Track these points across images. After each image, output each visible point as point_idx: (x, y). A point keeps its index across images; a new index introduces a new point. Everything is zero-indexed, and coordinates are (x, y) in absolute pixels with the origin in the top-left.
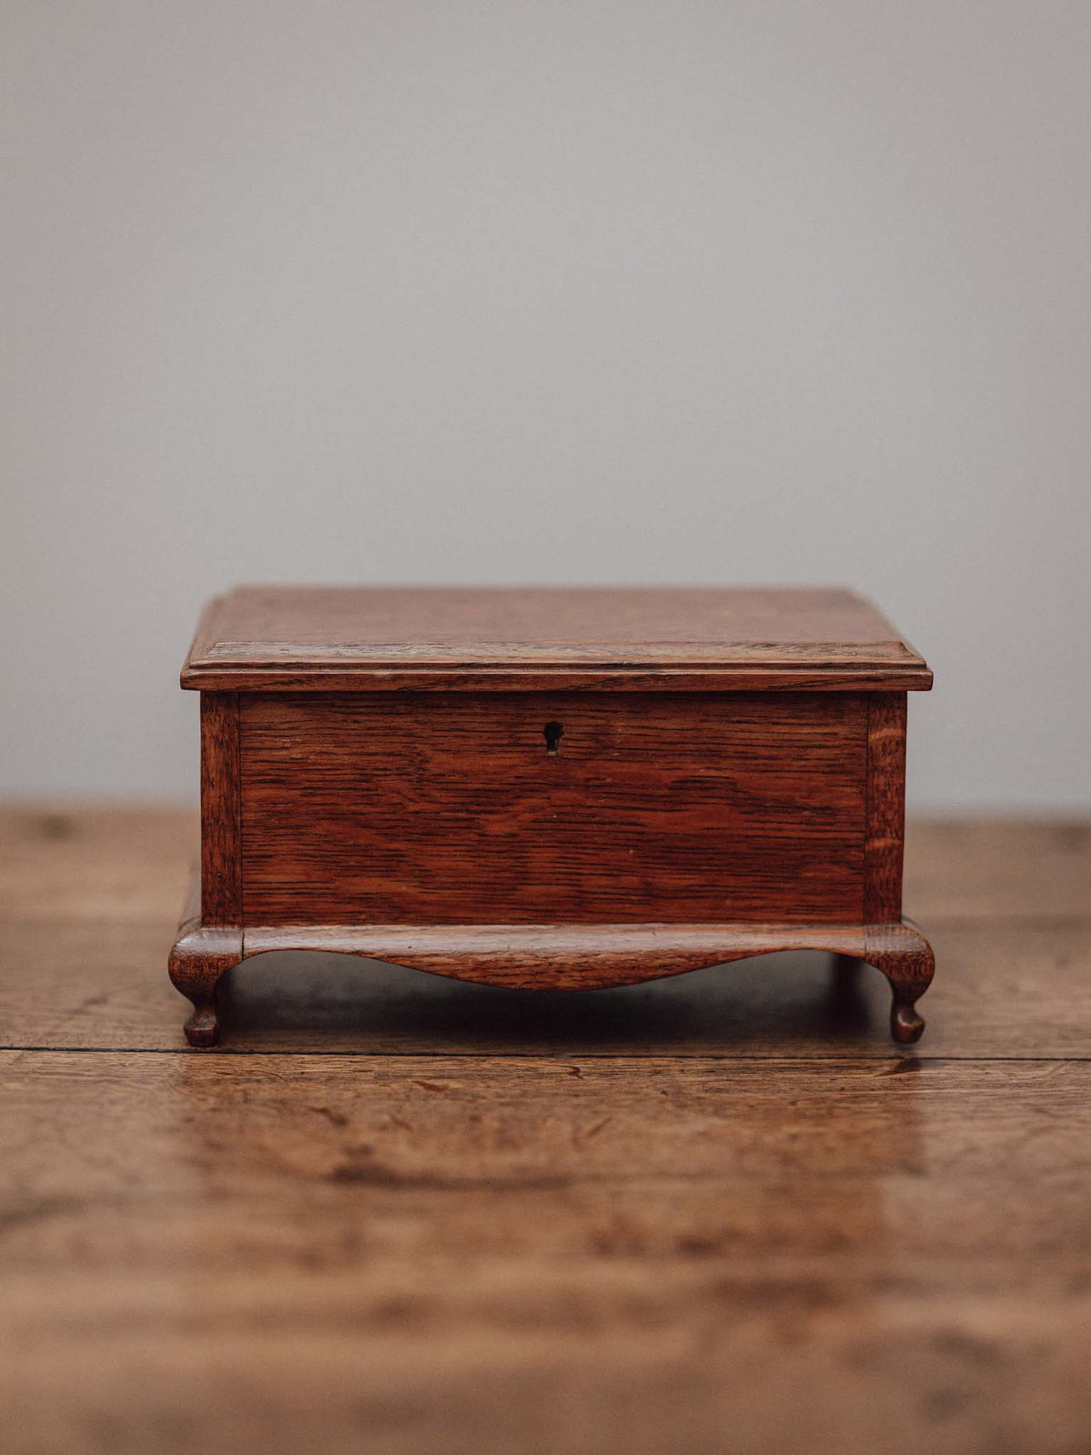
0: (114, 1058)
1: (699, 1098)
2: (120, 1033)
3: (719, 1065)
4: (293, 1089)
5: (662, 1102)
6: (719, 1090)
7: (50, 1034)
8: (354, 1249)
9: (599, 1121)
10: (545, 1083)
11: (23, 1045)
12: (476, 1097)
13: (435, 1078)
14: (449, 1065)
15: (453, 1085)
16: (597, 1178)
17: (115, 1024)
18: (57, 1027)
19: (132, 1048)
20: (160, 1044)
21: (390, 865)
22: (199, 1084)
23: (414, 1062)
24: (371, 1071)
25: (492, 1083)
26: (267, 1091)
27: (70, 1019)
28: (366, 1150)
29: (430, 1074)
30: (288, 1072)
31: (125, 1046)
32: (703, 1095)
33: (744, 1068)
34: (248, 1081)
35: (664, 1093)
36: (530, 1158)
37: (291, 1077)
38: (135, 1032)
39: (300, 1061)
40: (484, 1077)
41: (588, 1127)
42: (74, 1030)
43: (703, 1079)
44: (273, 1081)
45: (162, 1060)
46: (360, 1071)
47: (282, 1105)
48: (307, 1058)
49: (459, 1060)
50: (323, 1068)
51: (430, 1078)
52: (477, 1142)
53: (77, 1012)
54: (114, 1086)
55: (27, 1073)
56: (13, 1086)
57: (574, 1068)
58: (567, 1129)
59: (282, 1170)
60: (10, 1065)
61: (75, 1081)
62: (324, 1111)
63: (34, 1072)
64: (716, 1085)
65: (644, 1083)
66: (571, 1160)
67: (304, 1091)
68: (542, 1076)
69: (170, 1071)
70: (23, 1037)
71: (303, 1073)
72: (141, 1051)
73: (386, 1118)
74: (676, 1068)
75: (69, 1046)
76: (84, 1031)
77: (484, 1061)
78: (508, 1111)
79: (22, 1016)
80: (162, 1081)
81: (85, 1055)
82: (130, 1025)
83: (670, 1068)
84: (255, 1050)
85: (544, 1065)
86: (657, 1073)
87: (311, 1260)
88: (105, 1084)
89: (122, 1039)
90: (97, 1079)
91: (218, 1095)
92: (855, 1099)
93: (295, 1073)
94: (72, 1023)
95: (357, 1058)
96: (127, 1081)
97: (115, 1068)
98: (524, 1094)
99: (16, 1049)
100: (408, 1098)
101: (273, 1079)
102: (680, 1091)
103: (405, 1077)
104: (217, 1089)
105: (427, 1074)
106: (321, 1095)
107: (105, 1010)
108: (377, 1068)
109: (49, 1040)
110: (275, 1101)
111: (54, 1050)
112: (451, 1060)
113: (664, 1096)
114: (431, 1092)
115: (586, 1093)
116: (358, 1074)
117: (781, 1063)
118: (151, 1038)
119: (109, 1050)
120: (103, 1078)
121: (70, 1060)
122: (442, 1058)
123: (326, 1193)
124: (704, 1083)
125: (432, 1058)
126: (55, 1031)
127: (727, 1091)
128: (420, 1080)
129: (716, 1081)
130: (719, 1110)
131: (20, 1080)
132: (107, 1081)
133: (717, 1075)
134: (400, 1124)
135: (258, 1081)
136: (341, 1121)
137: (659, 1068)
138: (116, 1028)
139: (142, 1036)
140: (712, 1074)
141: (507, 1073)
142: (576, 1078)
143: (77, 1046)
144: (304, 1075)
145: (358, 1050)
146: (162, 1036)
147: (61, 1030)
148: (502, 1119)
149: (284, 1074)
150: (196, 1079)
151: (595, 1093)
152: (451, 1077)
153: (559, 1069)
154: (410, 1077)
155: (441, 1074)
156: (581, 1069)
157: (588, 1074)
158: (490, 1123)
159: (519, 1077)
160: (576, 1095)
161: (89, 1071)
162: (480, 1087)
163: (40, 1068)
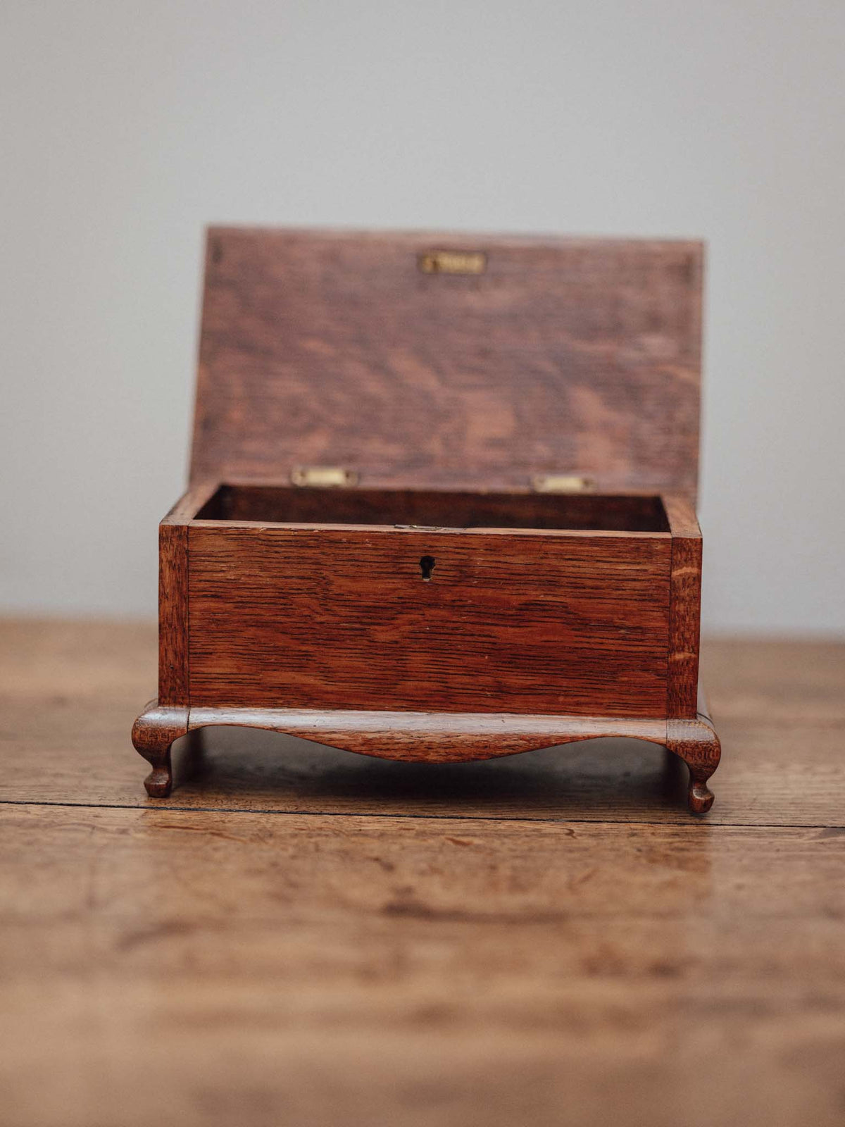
0: (216, 816)
1: (667, 856)
2: (221, 797)
3: (683, 830)
4: (353, 842)
5: (637, 857)
6: (682, 849)
8: (400, 967)
9: (587, 871)
10: (547, 841)
11: (147, 805)
12: (493, 851)
13: (463, 835)
14: (473, 826)
15: (476, 841)
16: (587, 916)
17: (217, 790)
19: (229, 808)
21: (301, 662)
22: (281, 837)
23: (445, 824)
24: (413, 829)
25: (506, 840)
26: (333, 844)
28: (409, 890)
29: (459, 833)
30: (349, 829)
31: (225, 807)
32: (669, 852)
33: (702, 832)
34: (319, 835)
35: (639, 850)
36: (536, 899)
37: (352, 832)
38: (232, 797)
39: (358, 820)
40: (499, 835)
41: (580, 875)
42: (185, 795)
43: (670, 840)
44: (337, 835)
45: (253, 818)
46: (404, 829)
47: (344, 854)
48: (364, 818)
49: (481, 822)
50: (377, 826)
51: (458, 835)
52: (494, 885)
54: (216, 838)
55: (150, 826)
56: (139, 836)
57: (570, 830)
58: (564, 878)
59: (344, 904)
60: (138, 819)
61: (187, 834)
62: (377, 859)
63: (155, 825)
64: (679, 845)
65: (624, 843)
66: (567, 902)
67: (362, 844)
68: (545, 835)
69: (259, 827)
71: (360, 830)
72: (236, 811)
73: (424, 866)
74: (649, 831)
75: (182, 806)
76: (194, 795)
77: (500, 823)
78: (518, 862)
80: (253, 834)
81: (195, 813)
82: (228, 791)
83: (644, 831)
84: (324, 812)
85: (546, 827)
86: (634, 835)
87: (367, 974)
88: (209, 836)
89: (222, 801)
90: (204, 832)
91: (296, 846)
92: (788, 858)
93: (354, 830)
94: (185, 788)
95: (402, 819)
96: (226, 834)
97: (217, 823)
98: (531, 850)
99: (141, 808)
100: (441, 851)
101: (337, 834)
102: (651, 849)
103: (439, 834)
104: (295, 841)
105: (455, 833)
106: (375, 847)
108: (417, 827)
109: (167, 801)
110: (339, 851)
111: (171, 809)
112: (474, 822)
113: (638, 854)
114: (459, 847)
115: (579, 850)
116: (403, 832)
118: (244, 801)
119: (213, 810)
120: (208, 831)
121: (183, 817)
122: (467, 820)
123: (380, 923)
124: (671, 843)
125: (459, 820)
127: (688, 850)
128: (451, 837)
129: (679, 842)
130: (682, 865)
131: (144, 831)
132: (211, 833)
133: (680, 837)
134: (434, 871)
135: (327, 836)
136: (389, 868)
137: (635, 831)
138: (218, 793)
139: (238, 800)
140: (676, 837)
141: (517, 833)
142: (570, 837)
143: (188, 806)
144: (361, 832)
145: (404, 813)
148: (514, 868)
149: (346, 831)
150: (279, 833)
151: (586, 849)
152: (475, 836)
153: (558, 831)
154: (443, 834)
155: (467, 832)
156: (575, 831)
157: (581, 835)
158: (505, 871)
159: (527, 836)
160: (571, 851)
161: (197, 825)
162: (497, 843)
163: (160, 823)
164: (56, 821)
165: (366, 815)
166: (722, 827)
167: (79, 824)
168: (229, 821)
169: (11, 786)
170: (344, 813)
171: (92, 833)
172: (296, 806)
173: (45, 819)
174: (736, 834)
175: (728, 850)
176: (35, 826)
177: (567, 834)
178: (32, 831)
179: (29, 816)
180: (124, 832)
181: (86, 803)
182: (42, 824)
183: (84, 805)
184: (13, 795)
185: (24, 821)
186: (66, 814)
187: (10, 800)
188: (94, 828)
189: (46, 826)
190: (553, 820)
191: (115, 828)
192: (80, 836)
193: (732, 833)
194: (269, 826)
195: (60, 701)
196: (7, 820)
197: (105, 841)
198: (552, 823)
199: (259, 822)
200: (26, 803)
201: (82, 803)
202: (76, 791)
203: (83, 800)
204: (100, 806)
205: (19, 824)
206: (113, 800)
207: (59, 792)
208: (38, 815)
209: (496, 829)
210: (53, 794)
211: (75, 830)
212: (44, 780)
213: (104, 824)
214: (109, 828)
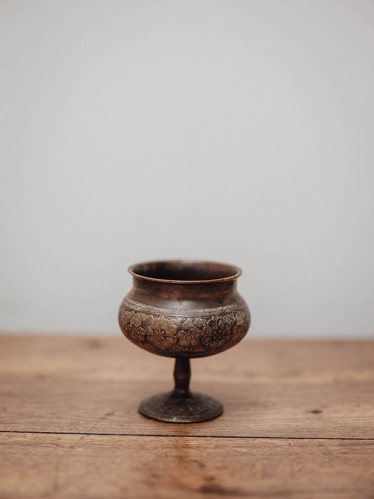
0: (117, 438)
1: (338, 457)
2: (119, 427)
3: (344, 442)
4: (184, 452)
5: (324, 458)
6: (345, 453)
7: (93, 428)
9: (300, 466)
10: (278, 449)
11: (83, 432)
12: (253, 455)
13: (237, 447)
14: (242, 441)
15: (244, 450)
16: (301, 492)
17: (117, 424)
18: (96, 425)
19: (123, 434)
20: (134, 432)
22: (148, 449)
23: (229, 440)
24: (212, 444)
25: (258, 449)
26: (174, 452)
27: (100, 421)
28: (211, 479)
29: (235, 445)
30: (181, 444)
31: (121, 433)
33: (354, 443)
34: (167, 448)
35: (324, 454)
37: (183, 446)
38: (124, 427)
39: (186, 439)
40: (255, 446)
41: (296, 468)
42: (102, 427)
44: (176, 448)
45: (134, 439)
46: (208, 444)
47: (180, 458)
48: (189, 438)
49: (246, 440)
50: (195, 443)
51: (235, 447)
52: (254, 475)
53: (103, 419)
54: (117, 450)
55: (85, 444)
56: (80, 449)
57: (289, 443)
58: (288, 470)
59: (181, 487)
60: (79, 440)
61: (103, 448)
62: (196, 461)
63: (87, 444)
64: (343, 451)
65: (316, 450)
66: (291, 484)
67: (188, 452)
68: (277, 446)
69: (138, 444)
70: (83, 429)
71: (187, 445)
72: (127, 435)
73: (219, 464)
74: (328, 443)
75: (100, 433)
76: (106, 427)
77: (255, 440)
78: (265, 461)
79: (83, 420)
80: (135, 448)
81: (106, 436)
82: (122, 424)
84: (169, 435)
85: (278, 442)
86: (321, 445)
88: (113, 449)
89: (119, 430)
90: (111, 447)
91: (156, 454)
93: (184, 445)
94: (102, 423)
95: (207, 439)
96: (122, 448)
97: (117, 442)
98: (271, 454)
99: (81, 434)
100: (227, 456)
102: (330, 453)
103: (225, 446)
104: (156, 451)
106: (195, 454)
107: (113, 418)
108: (215, 443)
109: (93, 430)
110: (177, 456)
111: (95, 434)
112: (243, 439)
113: (324, 456)
114: (236, 454)
115: (295, 454)
117: (368, 442)
118: (130, 430)
119: (115, 435)
120: (113, 446)
121: (100, 439)
122: (239, 438)
123: (199, 497)
124: (339, 450)
125: (235, 439)
126: (95, 426)
127: (348, 454)
128: (231, 448)
130: (346, 461)
131: (82, 447)
132: (115, 448)
134: (225, 467)
135: (171, 448)
136: (202, 466)
137: (321, 443)
138: (117, 425)
139: (127, 429)
140: (342, 446)
141: (264, 445)
142: (290, 447)
143: (103, 433)
146: (135, 429)
147: (97, 426)
148: (263, 465)
149: (180, 445)
150: (147, 447)
151: (297, 454)
152: (242, 447)
153: (284, 444)
154: (228, 446)
155: (239, 445)
156: (292, 444)
157: (295, 446)
158: (259, 467)
159: (269, 447)
160: (291, 455)
161: (108, 443)
162: (254, 451)
163: (90, 442)
164: (39, 441)
165: (190, 436)
166: (363, 440)
167: (50, 443)
168: (123, 441)
169: (18, 423)
170: (179, 435)
171: (56, 448)
172: (155, 432)
173: (34, 441)
174: (370, 444)
175: (368, 453)
176: (29, 445)
177: (288, 446)
178: (27, 447)
179: (26, 439)
180: (72, 447)
181: (54, 432)
182: (33, 443)
183: (53, 433)
184: (19, 428)
185: (24, 442)
186: (44, 438)
187: (17, 431)
188: (57, 445)
189: (34, 445)
190: (280, 438)
191: (68, 445)
192: (50, 450)
193: (369, 444)
194: (142, 443)
195: (42, 377)
196: (15, 442)
197: (62, 453)
198: (280, 439)
199: (138, 441)
200: (25, 432)
201: (52, 432)
202: (49, 425)
203: (52, 430)
204: (60, 433)
205: (21, 444)
206: (67, 430)
207: (40, 426)
208: (30, 439)
209: (253, 443)
210: (37, 427)
211: (48, 447)
212: (34, 420)
213: (62, 443)
214: (65, 445)
